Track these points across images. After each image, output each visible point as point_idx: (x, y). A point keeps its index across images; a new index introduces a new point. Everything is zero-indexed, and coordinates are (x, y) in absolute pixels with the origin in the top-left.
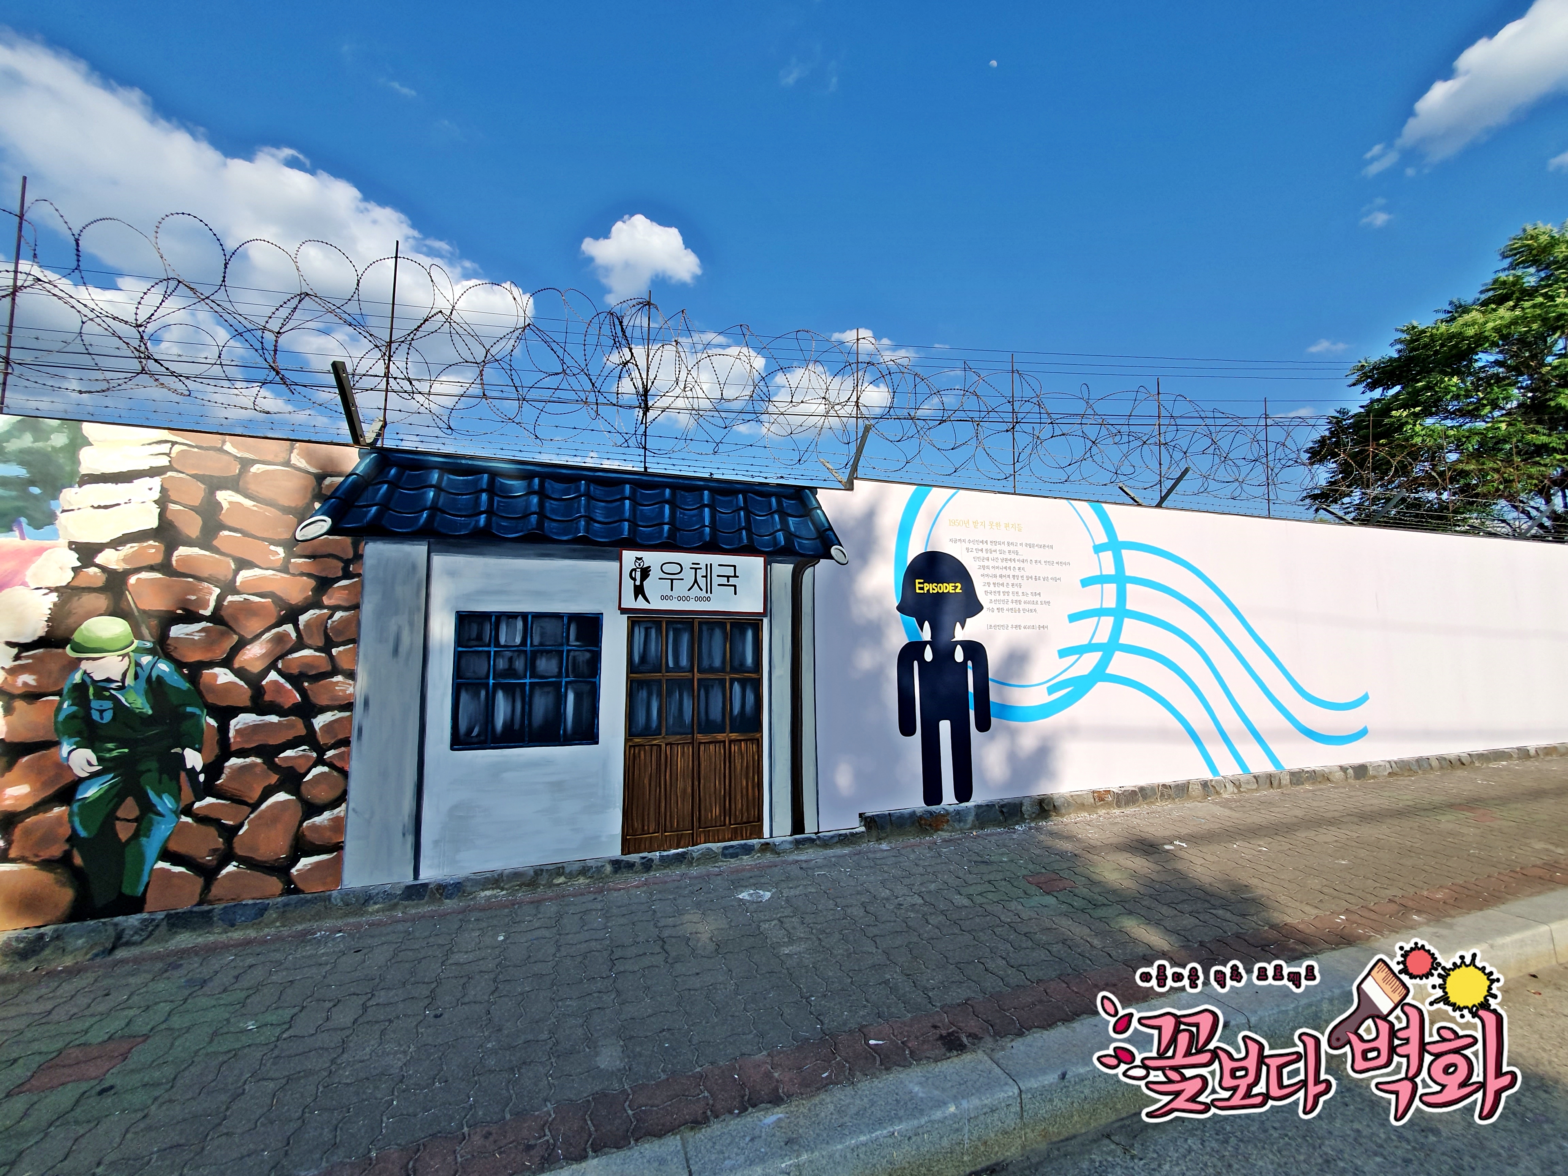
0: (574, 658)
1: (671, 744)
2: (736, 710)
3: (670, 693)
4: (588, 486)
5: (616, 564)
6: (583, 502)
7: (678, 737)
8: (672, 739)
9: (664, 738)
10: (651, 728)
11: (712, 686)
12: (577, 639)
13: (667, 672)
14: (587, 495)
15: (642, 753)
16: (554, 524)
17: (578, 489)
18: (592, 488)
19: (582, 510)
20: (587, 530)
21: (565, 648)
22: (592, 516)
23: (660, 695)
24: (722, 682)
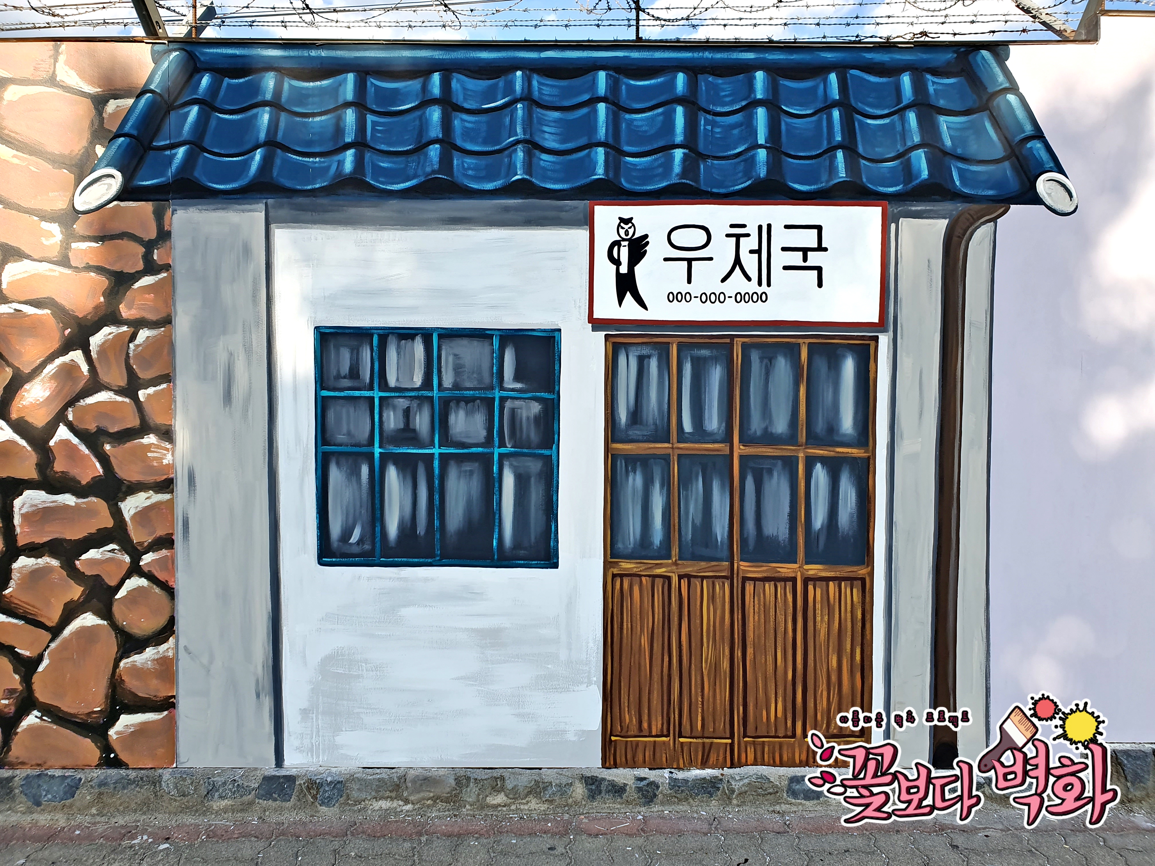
0: (513, 411)
1: (689, 577)
2: (819, 519)
3: (685, 482)
4: (527, 80)
5: (583, 234)
6: (520, 112)
7: (703, 564)
8: (690, 568)
9: (675, 564)
10: (651, 544)
11: (770, 472)
12: (517, 378)
13: (678, 442)
14: (528, 98)
15: (636, 589)
16: (470, 161)
17: (510, 87)
18: (535, 83)
19: (519, 130)
20: (529, 167)
21: (497, 394)
22: (537, 139)
23: (667, 483)
24: (790, 463)
